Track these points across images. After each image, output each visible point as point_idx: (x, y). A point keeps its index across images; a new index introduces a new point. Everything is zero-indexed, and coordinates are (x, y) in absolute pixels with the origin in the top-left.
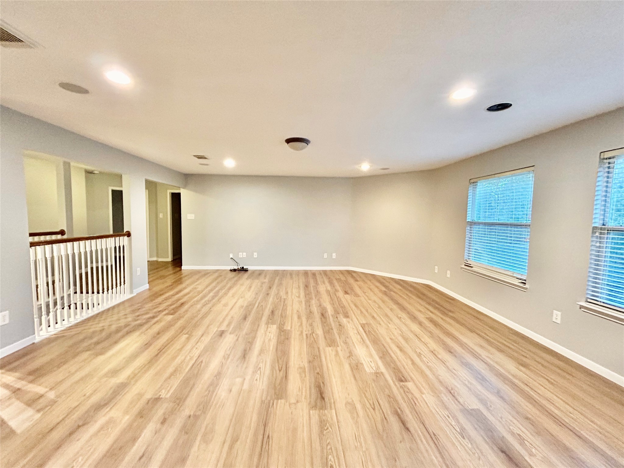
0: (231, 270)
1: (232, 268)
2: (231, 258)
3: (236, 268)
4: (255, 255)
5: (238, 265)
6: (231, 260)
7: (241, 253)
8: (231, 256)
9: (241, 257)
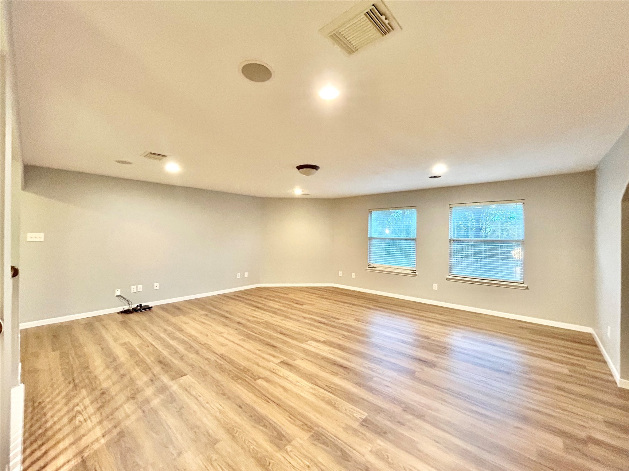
0: (119, 313)
1: (121, 309)
2: (118, 296)
3: (126, 308)
4: (157, 286)
5: (130, 303)
6: (117, 298)
7: (135, 287)
8: (118, 292)
9: (135, 291)
